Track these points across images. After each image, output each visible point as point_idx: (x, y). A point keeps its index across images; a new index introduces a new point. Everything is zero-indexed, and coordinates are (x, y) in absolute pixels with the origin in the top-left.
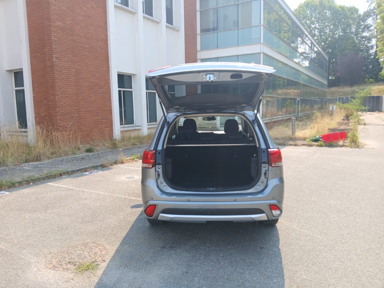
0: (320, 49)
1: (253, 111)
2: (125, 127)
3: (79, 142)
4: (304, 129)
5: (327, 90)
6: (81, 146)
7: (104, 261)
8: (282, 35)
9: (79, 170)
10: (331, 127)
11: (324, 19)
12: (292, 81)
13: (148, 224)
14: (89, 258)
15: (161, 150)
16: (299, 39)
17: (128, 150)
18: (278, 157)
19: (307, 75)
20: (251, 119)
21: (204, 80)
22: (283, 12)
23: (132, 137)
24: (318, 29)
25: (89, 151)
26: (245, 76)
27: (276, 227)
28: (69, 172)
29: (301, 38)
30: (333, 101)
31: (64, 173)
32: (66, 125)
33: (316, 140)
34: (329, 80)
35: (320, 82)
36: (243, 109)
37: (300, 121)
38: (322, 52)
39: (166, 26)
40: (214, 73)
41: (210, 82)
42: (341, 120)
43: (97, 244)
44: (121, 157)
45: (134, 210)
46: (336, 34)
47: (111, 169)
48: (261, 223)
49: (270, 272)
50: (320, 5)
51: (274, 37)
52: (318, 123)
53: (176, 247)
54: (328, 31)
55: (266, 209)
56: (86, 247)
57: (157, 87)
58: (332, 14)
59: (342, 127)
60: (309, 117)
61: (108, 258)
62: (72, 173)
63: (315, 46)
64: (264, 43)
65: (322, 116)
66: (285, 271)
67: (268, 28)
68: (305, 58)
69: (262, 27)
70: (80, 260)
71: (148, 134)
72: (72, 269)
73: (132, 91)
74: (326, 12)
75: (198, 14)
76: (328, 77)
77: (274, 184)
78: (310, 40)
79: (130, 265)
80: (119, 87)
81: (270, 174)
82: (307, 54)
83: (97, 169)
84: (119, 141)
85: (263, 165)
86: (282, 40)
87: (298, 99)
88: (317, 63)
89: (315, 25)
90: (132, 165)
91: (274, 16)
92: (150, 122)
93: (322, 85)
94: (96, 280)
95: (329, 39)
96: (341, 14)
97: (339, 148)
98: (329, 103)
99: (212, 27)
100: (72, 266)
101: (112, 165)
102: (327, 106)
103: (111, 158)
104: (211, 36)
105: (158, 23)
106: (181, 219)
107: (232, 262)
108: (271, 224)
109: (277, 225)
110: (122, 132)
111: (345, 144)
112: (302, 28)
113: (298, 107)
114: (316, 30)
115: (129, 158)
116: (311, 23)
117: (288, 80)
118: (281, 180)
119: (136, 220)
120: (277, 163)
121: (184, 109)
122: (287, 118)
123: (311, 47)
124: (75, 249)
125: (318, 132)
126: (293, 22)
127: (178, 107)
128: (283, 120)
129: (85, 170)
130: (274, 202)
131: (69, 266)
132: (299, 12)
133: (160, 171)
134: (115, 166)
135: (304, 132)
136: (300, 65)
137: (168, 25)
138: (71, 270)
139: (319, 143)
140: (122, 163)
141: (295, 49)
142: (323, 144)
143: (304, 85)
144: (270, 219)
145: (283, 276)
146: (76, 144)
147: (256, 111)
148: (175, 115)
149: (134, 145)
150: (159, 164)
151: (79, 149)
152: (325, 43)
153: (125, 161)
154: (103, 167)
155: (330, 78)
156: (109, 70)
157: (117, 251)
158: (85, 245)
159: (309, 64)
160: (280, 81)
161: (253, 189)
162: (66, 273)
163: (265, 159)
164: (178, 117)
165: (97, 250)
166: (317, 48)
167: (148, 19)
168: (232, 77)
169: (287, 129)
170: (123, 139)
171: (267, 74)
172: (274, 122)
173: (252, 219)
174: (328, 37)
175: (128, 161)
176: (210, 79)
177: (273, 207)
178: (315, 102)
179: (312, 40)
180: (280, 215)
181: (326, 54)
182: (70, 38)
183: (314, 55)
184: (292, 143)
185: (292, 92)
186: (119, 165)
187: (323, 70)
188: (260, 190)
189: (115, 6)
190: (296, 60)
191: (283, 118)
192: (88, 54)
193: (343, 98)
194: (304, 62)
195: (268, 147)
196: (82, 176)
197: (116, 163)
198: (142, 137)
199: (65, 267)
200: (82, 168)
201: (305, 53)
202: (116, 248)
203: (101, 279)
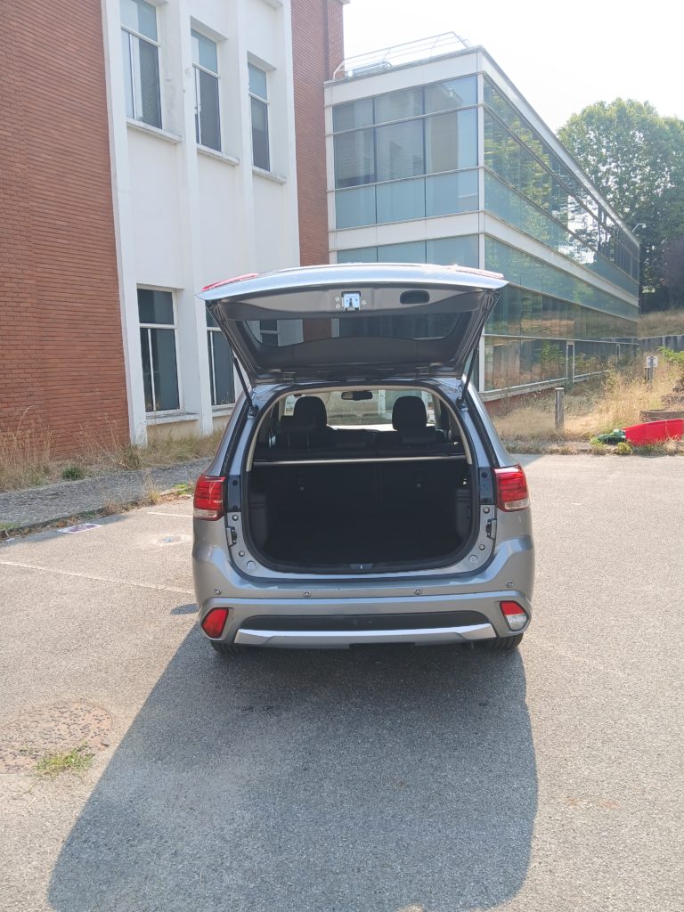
0: (619, 222)
1: (459, 377)
2: (159, 417)
3: (47, 454)
4: (584, 415)
5: (637, 320)
6: (52, 465)
7: (107, 746)
8: (532, 190)
9: (48, 523)
10: (648, 408)
11: (629, 151)
12: (555, 300)
13: (212, 653)
14: (68, 739)
15: (239, 476)
16: (570, 199)
17: (165, 472)
18: (517, 486)
19: (590, 285)
20: (453, 397)
21: (338, 307)
22: (531, 136)
23: (175, 439)
24: (614, 174)
25: (71, 475)
26: (435, 296)
27: (519, 654)
28: (23, 528)
29: (574, 196)
30: (652, 346)
31: (11, 531)
32: (16, 414)
33: (613, 440)
34: (641, 295)
35: (620, 300)
36: (434, 373)
37: (575, 394)
38: (625, 230)
39: (254, 173)
40: (361, 290)
41: (352, 312)
42: (671, 392)
43: (89, 704)
44: (148, 488)
45: (179, 618)
46: (659, 187)
47: (125, 518)
48: (482, 645)
49: (502, 762)
50: (619, 117)
51: (511, 194)
52: (616, 399)
53: (278, 707)
54: (638, 179)
55: (493, 612)
56: (62, 713)
57: (227, 324)
58: (647, 139)
59: (674, 408)
60: (595, 385)
61: (115, 739)
62: (30, 531)
63: (607, 215)
64: (488, 211)
65: (627, 383)
66: (538, 759)
67: (496, 174)
68: (586, 244)
69: (482, 173)
70: (49, 745)
71: (214, 433)
72: (29, 767)
73: (173, 331)
74: (634, 135)
75: (330, 144)
76: (641, 290)
77: (511, 552)
78: (597, 202)
79: (169, 753)
80: (141, 322)
81: (500, 527)
82: (590, 235)
83: (90, 520)
84: (143, 451)
85: (482, 507)
86: (530, 202)
87: (570, 342)
88: (613, 255)
89: (607, 166)
90: (176, 507)
91: (509, 146)
92: (218, 404)
93: (626, 307)
94: (86, 792)
95: (642, 199)
96: (669, 139)
97: (668, 457)
98: (643, 351)
99: (362, 172)
100: (29, 760)
101: (127, 509)
102: (639, 356)
103: (123, 491)
104: (363, 194)
105: (233, 165)
106: (290, 642)
107: (412, 742)
108: (505, 646)
109: (521, 647)
110: (150, 428)
111: (681, 448)
112: (577, 172)
113: (570, 361)
114: (611, 178)
115: (167, 492)
116: (599, 162)
117: (545, 297)
118: (527, 542)
119: (185, 643)
120: (515, 502)
121: (293, 376)
122: (544, 387)
123: (598, 219)
124: (37, 718)
125: (616, 420)
126: (556, 161)
127: (279, 370)
128: (535, 392)
129: (63, 522)
130: (510, 595)
131: (21, 760)
132: (570, 136)
133: (238, 525)
134: (134, 511)
135: (583, 420)
136: (572, 261)
137: (258, 169)
138: (26, 769)
139: (620, 446)
140: (152, 503)
141: (561, 224)
142: (628, 448)
143: (582, 307)
144: (501, 635)
145: (534, 772)
146: (39, 459)
147: (464, 378)
148: (272, 390)
149: (180, 458)
150: (235, 509)
151: (47, 471)
152: (632, 208)
153: (159, 499)
154: (105, 514)
155: (646, 291)
156: (117, 280)
157: (139, 721)
158: (62, 707)
159: (595, 258)
160: (525, 299)
161: (460, 564)
162: (13, 777)
163: (487, 493)
164: (278, 394)
165: (89, 718)
166: (612, 219)
167: (209, 156)
168: (404, 298)
169: (544, 415)
170: (153, 445)
171: (489, 291)
172: (514, 397)
173: (457, 637)
174: (639, 195)
175: (165, 499)
176: (351, 304)
177: (508, 607)
178: (611, 348)
179: (602, 202)
180: (525, 625)
181: (634, 234)
182: (20, 204)
183: (605, 238)
184: (555, 447)
185: (557, 326)
186: (144, 509)
187: (628, 272)
188: (477, 567)
189: (130, 127)
190: (565, 250)
191: (534, 389)
192: (66, 242)
193: (675, 338)
194: (583, 253)
195: (494, 464)
196: (55, 537)
197: (135, 504)
198: (201, 441)
199: (12, 763)
200: (54, 517)
201: (584, 232)
202: (134, 711)
203: (98, 791)
